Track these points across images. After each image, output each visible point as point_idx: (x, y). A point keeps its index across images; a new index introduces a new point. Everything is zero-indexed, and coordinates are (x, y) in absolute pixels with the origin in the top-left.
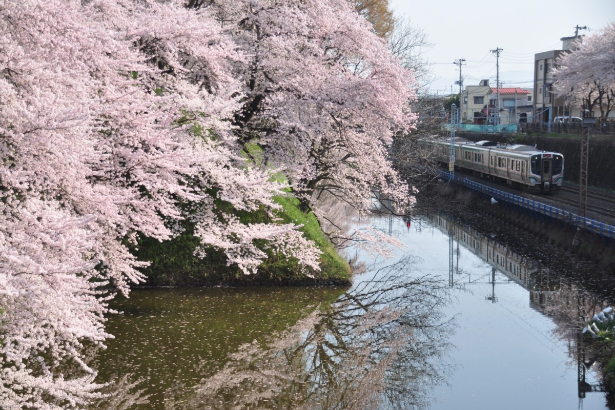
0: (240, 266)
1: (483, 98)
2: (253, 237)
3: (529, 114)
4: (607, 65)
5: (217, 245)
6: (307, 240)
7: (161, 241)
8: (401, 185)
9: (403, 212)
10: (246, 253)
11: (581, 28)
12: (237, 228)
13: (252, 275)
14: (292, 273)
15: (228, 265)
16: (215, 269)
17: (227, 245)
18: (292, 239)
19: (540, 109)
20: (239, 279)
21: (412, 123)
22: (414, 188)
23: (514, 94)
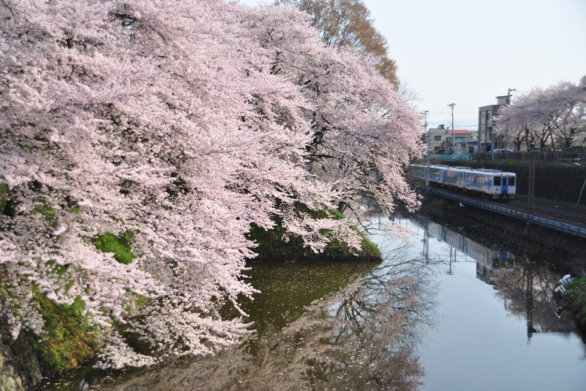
0: (312, 248)
1: (440, 137)
2: (320, 228)
3: (476, 147)
4: (534, 114)
5: (298, 233)
6: (353, 230)
7: (267, 230)
8: (411, 193)
9: (414, 212)
10: (315, 239)
11: (511, 90)
12: (309, 221)
13: (320, 253)
14: (342, 253)
15: (304, 247)
16: (290, 250)
17: (304, 233)
18: (343, 229)
19: (483, 144)
20: (306, 257)
21: (424, 151)
22: (420, 195)
23: (465, 134)
